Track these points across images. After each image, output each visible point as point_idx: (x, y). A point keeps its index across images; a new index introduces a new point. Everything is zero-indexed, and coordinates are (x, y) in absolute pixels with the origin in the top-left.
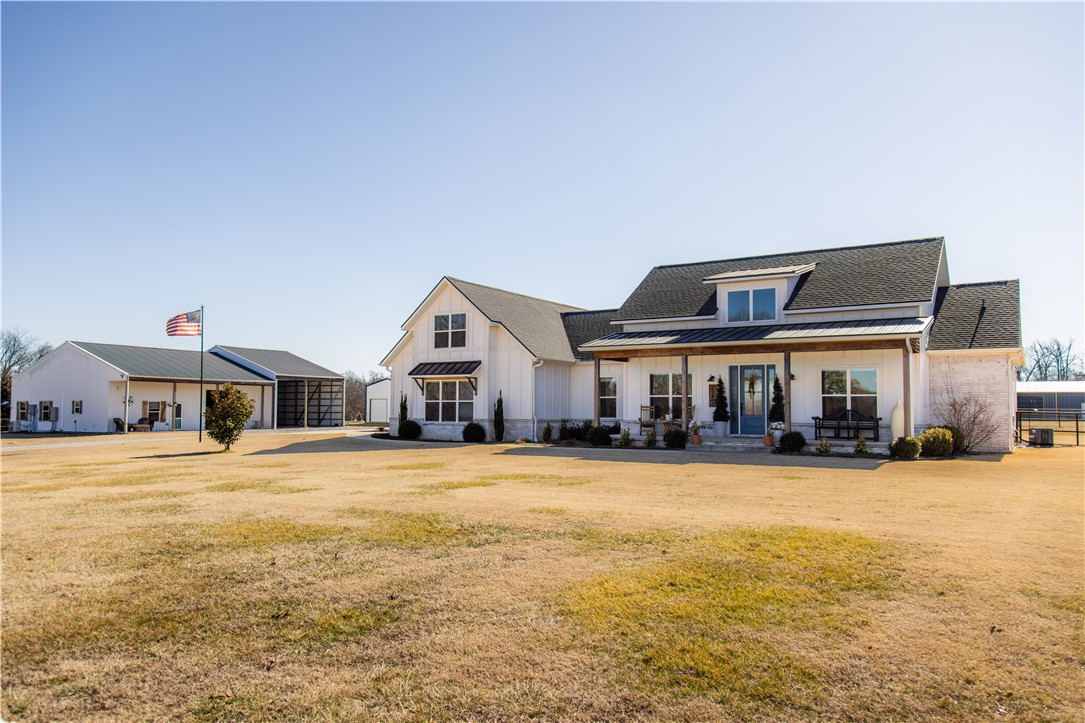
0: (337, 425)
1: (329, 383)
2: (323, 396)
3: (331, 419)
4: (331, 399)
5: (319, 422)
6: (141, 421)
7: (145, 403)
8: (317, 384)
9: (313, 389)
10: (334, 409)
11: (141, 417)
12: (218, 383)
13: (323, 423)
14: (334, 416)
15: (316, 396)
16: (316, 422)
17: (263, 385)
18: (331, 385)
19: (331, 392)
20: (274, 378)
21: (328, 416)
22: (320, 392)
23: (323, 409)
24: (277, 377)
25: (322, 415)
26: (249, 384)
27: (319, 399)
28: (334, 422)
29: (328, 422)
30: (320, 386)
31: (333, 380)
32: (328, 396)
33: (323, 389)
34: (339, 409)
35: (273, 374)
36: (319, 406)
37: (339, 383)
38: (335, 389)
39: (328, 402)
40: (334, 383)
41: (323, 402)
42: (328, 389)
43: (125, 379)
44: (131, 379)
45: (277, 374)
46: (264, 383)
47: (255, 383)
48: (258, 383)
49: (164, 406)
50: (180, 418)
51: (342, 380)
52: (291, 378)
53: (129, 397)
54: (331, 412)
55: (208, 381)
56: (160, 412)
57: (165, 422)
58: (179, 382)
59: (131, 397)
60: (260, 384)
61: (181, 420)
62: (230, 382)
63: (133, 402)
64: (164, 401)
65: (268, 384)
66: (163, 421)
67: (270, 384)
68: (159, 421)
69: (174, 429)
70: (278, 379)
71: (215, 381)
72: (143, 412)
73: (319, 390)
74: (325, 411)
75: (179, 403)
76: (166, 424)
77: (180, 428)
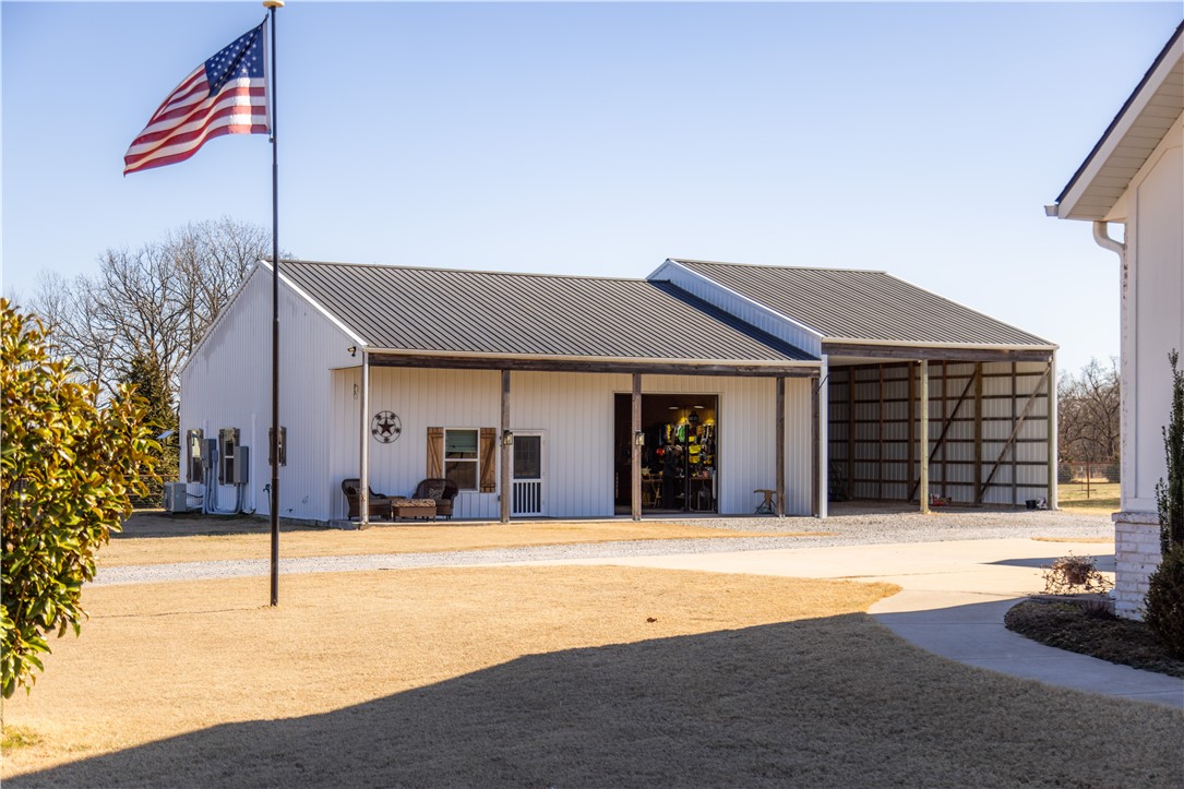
0: (1032, 506)
1: (1006, 367)
2: (989, 408)
3: (1014, 485)
4: (1014, 419)
5: (979, 494)
6: (424, 489)
7: (433, 434)
8: (969, 369)
9: (956, 388)
10: (1023, 451)
11: (423, 476)
12: (637, 370)
13: (991, 496)
14: (1023, 474)
15: (967, 409)
16: (967, 494)
17: (781, 376)
18: (1014, 375)
19: (1014, 396)
20: (816, 350)
21: (1004, 474)
22: (979, 398)
23: (990, 452)
24: (828, 348)
25: (986, 471)
26: (735, 372)
27: (978, 419)
28: (1023, 496)
29: (1003, 495)
30: (977, 376)
31: (1014, 356)
32: (1003, 408)
33: (990, 386)
34: (1038, 452)
35: (813, 336)
36: (978, 441)
37: (1039, 366)
38: (1026, 385)
39: (1002, 430)
40: (1022, 367)
41: (988, 430)
42: (1004, 386)
43: (358, 361)
44: (376, 360)
45: (831, 339)
46: (783, 367)
47: (756, 367)
48: (765, 367)
49: (488, 443)
50: (536, 481)
51: (1045, 355)
52: (871, 350)
53: (389, 415)
54: (1014, 463)
55: (606, 364)
56: (478, 460)
57: (491, 491)
58: (514, 369)
59: (393, 416)
60: (771, 371)
61: (539, 484)
62: (673, 365)
63: (398, 431)
64: (491, 429)
65: (798, 371)
66: (488, 489)
67: (804, 372)
68: (474, 487)
69: (518, 514)
70: (829, 354)
71: (625, 364)
72: (430, 460)
73: (976, 390)
74: (996, 459)
75: (535, 434)
76: (493, 496)
77: (539, 511)
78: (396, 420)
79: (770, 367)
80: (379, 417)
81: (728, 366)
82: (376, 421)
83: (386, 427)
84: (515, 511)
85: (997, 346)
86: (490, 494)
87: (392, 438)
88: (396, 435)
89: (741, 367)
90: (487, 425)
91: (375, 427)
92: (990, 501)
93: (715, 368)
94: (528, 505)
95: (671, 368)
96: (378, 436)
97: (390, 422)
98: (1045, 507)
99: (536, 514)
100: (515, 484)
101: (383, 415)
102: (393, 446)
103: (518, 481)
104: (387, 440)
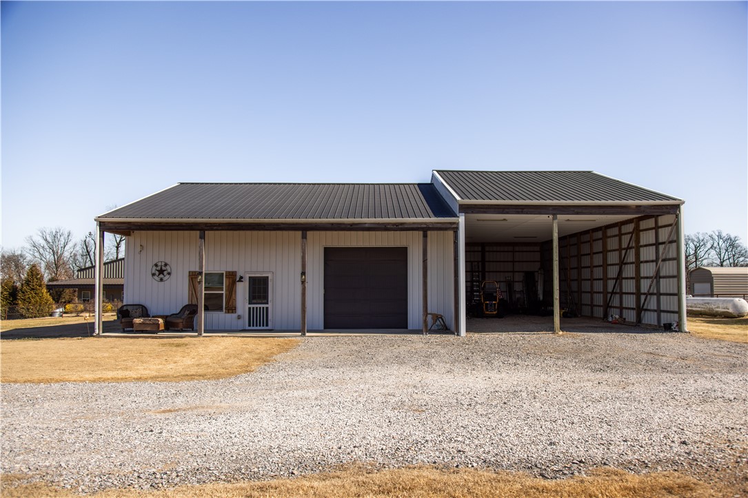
0: (668, 328)
1: (652, 222)
2: (644, 254)
3: (659, 311)
4: (657, 261)
5: (639, 317)
7: (193, 275)
8: (632, 227)
10: (664, 285)
11: (186, 302)
14: (665, 303)
15: (632, 255)
16: (634, 317)
17: (426, 230)
18: (657, 228)
19: (657, 244)
20: (456, 209)
21: (653, 303)
22: (638, 247)
23: (645, 286)
24: (465, 209)
25: (643, 299)
27: (638, 263)
28: (664, 319)
29: (653, 318)
30: (636, 232)
32: (652, 253)
33: (644, 238)
34: (671, 285)
36: (638, 278)
37: (670, 218)
38: (664, 234)
39: (652, 270)
40: (660, 220)
41: (644, 270)
42: (650, 236)
45: (467, 201)
46: (425, 223)
47: (402, 224)
48: (410, 224)
49: (231, 281)
50: (265, 306)
51: (674, 208)
52: (504, 209)
53: (163, 264)
54: (659, 294)
55: (277, 224)
56: (224, 292)
57: (232, 312)
58: (206, 230)
59: (166, 265)
60: (416, 226)
61: (267, 308)
62: (332, 224)
63: (169, 274)
64: (233, 272)
65: (439, 226)
66: (230, 311)
67: (444, 226)
68: (220, 309)
69: (251, 328)
70: (466, 213)
71: (293, 224)
72: (191, 292)
73: (635, 241)
74: (646, 292)
75: (264, 275)
76: (234, 315)
77: (267, 325)
78: (168, 267)
79: (414, 223)
80: (156, 265)
81: (378, 224)
82: (155, 268)
83: (161, 272)
84: (250, 326)
85: (624, 202)
86: (233, 314)
87: (165, 279)
88: (168, 276)
89: (389, 224)
90: (230, 269)
91: (154, 272)
92: (646, 322)
93: (367, 226)
94: (259, 323)
95: (330, 226)
96: (156, 277)
97: (164, 268)
98: (677, 329)
99: (265, 328)
100: (250, 308)
101: (159, 264)
102: (167, 283)
103: (252, 306)
104: (161, 280)
